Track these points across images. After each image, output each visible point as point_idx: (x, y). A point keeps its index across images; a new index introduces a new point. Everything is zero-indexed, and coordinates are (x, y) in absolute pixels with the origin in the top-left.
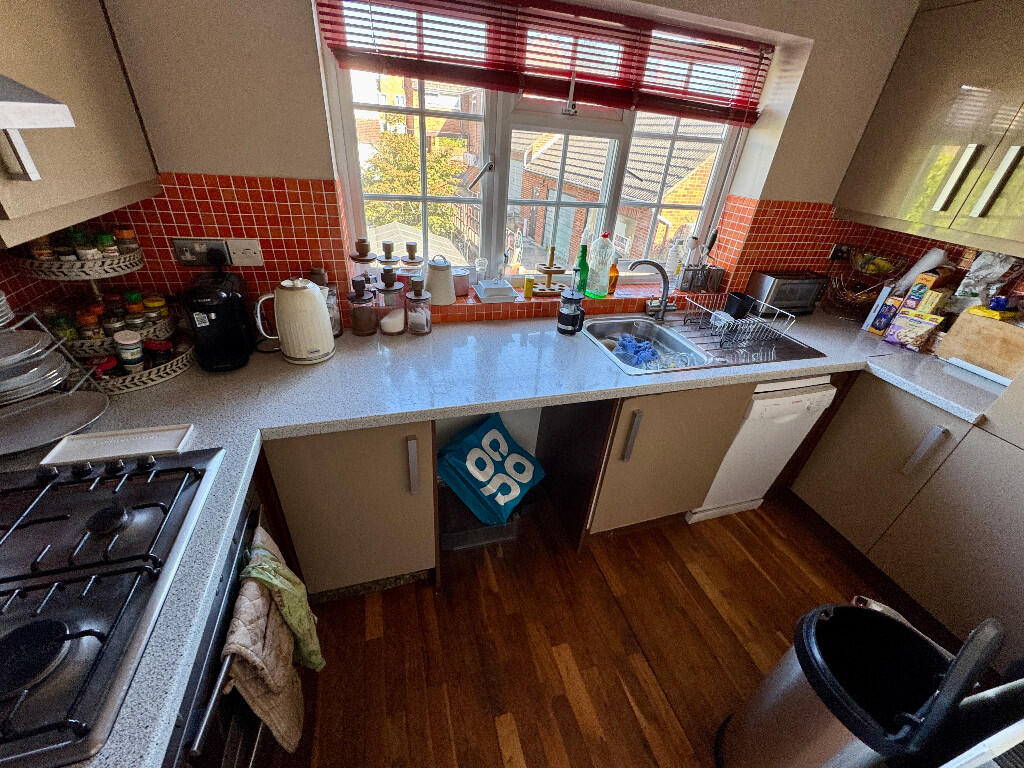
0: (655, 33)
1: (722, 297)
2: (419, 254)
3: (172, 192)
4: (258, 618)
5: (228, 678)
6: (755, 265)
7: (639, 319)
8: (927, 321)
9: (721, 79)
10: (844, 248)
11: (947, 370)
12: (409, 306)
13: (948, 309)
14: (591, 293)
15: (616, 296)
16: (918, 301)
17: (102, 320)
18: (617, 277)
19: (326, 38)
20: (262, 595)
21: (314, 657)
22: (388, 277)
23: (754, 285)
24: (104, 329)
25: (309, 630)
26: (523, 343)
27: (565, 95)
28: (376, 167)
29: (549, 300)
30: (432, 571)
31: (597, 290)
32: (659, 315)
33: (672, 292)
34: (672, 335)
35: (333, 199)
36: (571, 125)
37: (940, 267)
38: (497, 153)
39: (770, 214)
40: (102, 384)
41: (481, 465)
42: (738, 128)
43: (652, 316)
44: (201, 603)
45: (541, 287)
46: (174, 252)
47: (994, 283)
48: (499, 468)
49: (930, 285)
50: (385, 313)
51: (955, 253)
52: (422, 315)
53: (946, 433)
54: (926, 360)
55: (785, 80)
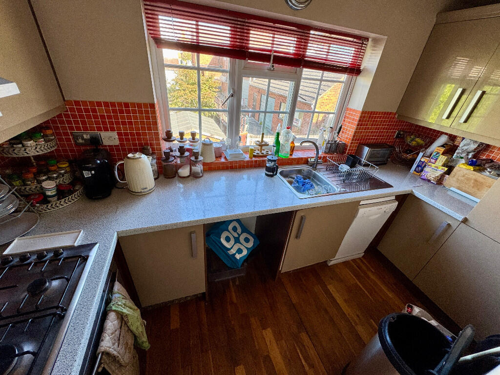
0: (312, 32)
1: (344, 157)
2: (197, 137)
3: (72, 110)
4: (116, 331)
5: (100, 363)
6: (360, 141)
7: (305, 168)
8: (440, 169)
9: (344, 54)
10: (402, 133)
11: (449, 193)
12: (192, 164)
13: (450, 164)
14: (281, 155)
15: (293, 157)
16: (436, 160)
17: (37, 175)
18: (294, 147)
19: (150, 34)
20: (118, 318)
21: (144, 344)
22: (182, 150)
23: (359, 151)
24: (37, 181)
25: (142, 332)
26: (249, 179)
27: (269, 61)
28: (177, 83)
29: (261, 159)
30: (203, 294)
31: (284, 154)
32: (314, 166)
33: (320, 153)
34: (320, 176)
35: (154, 112)
36: (270, 75)
37: (446, 144)
38: (236, 88)
39: (367, 117)
40: (36, 208)
41: (228, 239)
42: (351, 76)
43: (310, 166)
44: (86, 330)
45: (257, 152)
46: (73, 138)
47: (471, 152)
48: (237, 240)
49: (441, 152)
50: (180, 167)
51: (452, 138)
52: (199, 168)
53: (449, 225)
54: (439, 188)
55: (374, 55)
